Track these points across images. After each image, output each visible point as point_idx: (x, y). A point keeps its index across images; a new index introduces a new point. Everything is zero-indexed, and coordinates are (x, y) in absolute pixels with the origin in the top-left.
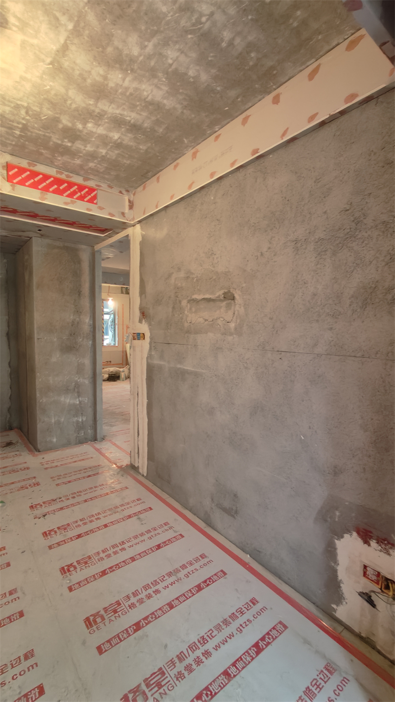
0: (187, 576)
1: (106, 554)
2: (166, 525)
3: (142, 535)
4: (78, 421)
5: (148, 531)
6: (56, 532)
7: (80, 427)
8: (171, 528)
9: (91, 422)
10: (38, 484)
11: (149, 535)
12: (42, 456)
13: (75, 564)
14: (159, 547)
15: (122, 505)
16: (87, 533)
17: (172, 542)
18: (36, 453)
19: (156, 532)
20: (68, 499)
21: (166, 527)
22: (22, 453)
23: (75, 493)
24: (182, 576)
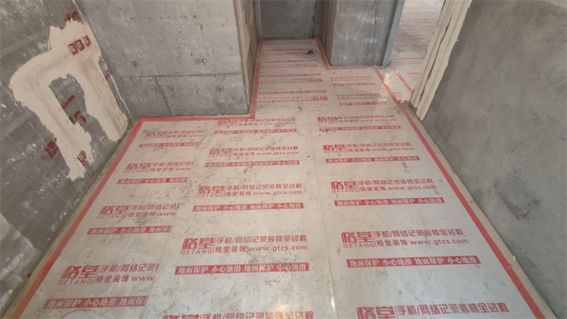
0: (437, 243)
1: (368, 186)
2: (429, 182)
3: (403, 182)
4: (369, 42)
5: (410, 181)
6: (333, 149)
7: (370, 49)
8: (433, 187)
9: (381, 46)
10: (326, 99)
11: (410, 185)
12: (334, 71)
13: (343, 184)
14: (416, 201)
15: (391, 144)
16: (356, 160)
17: (430, 202)
18: (329, 66)
19: (418, 185)
20: (347, 121)
21: (429, 185)
22: (319, 64)
23: (353, 117)
24: (432, 241)
